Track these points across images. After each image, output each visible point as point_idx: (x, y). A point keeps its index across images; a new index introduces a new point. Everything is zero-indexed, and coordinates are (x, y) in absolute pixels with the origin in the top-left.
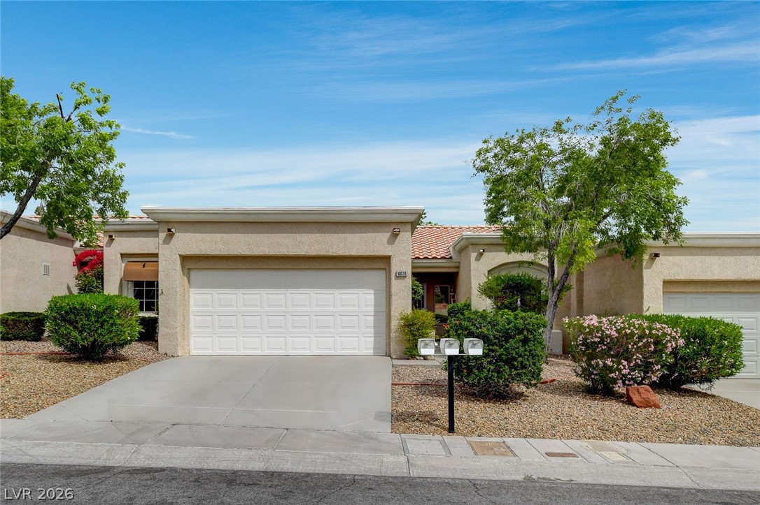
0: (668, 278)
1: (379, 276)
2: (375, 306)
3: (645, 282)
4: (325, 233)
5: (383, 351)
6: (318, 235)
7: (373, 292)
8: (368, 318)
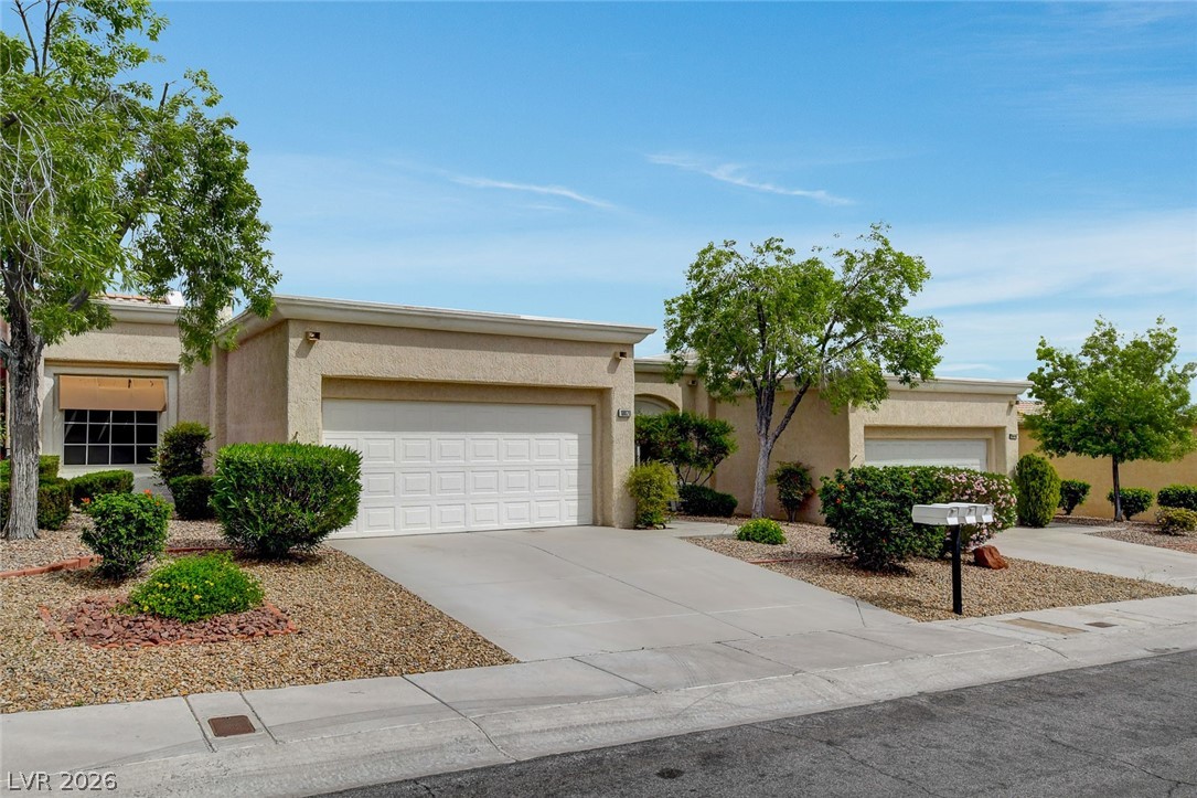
0: (868, 423)
1: (582, 417)
2: (580, 456)
3: (851, 427)
4: (532, 352)
5: (589, 520)
6: (525, 355)
7: (576, 437)
8: (570, 473)
